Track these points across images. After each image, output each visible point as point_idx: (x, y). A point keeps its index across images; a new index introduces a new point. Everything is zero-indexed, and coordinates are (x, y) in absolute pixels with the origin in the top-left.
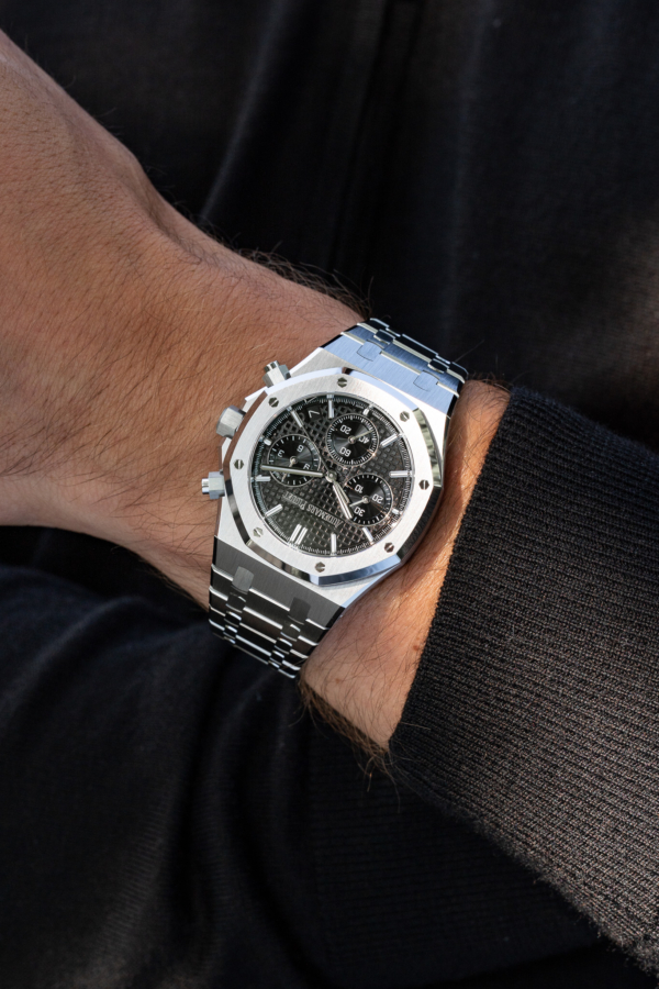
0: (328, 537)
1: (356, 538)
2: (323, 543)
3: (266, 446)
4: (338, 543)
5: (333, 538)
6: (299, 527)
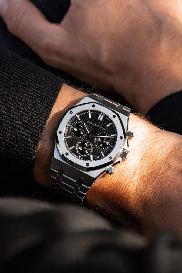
0: (92, 117)
1: (82, 117)
2: (93, 115)
3: (113, 146)
4: (88, 115)
5: (90, 117)
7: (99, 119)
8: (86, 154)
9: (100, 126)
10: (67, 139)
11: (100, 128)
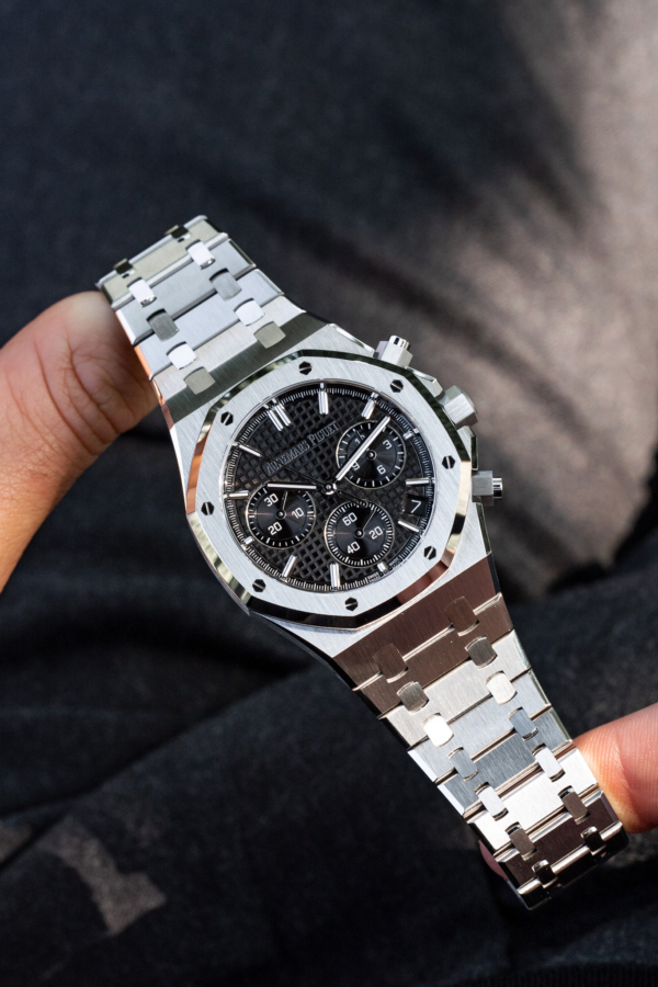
0: (260, 447)
3: (406, 431)
6: (288, 422)
7: (280, 427)
8: (383, 539)
9: (309, 437)
10: (292, 575)
11: (316, 441)
